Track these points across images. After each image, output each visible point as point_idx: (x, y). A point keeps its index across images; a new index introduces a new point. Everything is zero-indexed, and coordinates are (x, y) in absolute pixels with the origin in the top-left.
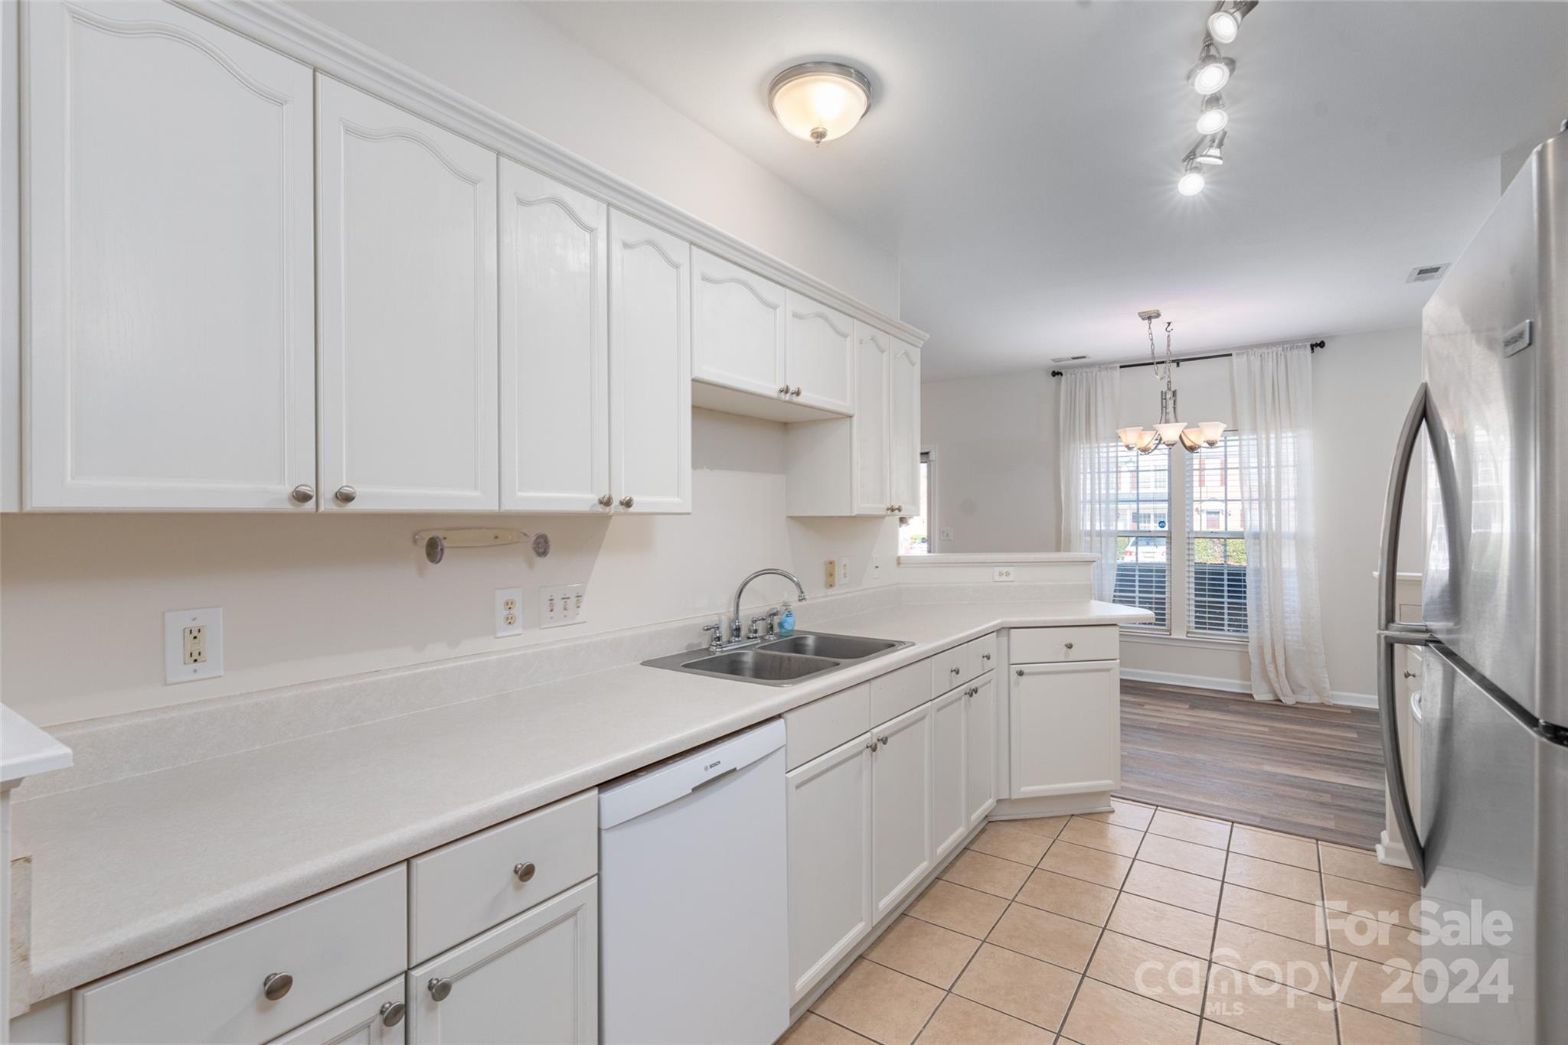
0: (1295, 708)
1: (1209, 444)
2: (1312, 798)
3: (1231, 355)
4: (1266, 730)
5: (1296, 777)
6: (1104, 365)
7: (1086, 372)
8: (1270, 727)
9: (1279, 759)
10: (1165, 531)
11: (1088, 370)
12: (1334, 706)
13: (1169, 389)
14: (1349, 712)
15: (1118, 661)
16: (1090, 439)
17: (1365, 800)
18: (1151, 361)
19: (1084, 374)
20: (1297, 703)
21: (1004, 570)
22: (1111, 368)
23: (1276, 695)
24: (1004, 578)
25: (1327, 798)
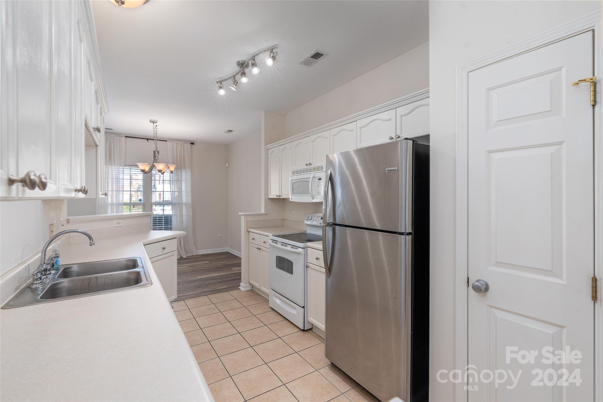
0: (187, 258)
1: (158, 171)
2: (216, 282)
3: (167, 141)
4: (187, 267)
5: (208, 277)
6: (118, 134)
7: (109, 136)
8: (188, 266)
9: (199, 274)
10: (142, 203)
11: (110, 135)
12: (196, 255)
13: (157, 150)
14: (201, 256)
15: (177, 251)
16: (111, 164)
17: (226, 278)
18: (153, 139)
19: (108, 136)
20: (187, 257)
21: (118, 221)
22: (121, 136)
23: (181, 255)
24: (118, 225)
25: (219, 280)
